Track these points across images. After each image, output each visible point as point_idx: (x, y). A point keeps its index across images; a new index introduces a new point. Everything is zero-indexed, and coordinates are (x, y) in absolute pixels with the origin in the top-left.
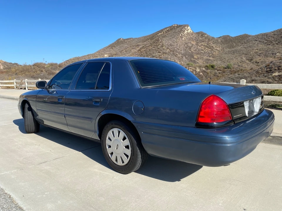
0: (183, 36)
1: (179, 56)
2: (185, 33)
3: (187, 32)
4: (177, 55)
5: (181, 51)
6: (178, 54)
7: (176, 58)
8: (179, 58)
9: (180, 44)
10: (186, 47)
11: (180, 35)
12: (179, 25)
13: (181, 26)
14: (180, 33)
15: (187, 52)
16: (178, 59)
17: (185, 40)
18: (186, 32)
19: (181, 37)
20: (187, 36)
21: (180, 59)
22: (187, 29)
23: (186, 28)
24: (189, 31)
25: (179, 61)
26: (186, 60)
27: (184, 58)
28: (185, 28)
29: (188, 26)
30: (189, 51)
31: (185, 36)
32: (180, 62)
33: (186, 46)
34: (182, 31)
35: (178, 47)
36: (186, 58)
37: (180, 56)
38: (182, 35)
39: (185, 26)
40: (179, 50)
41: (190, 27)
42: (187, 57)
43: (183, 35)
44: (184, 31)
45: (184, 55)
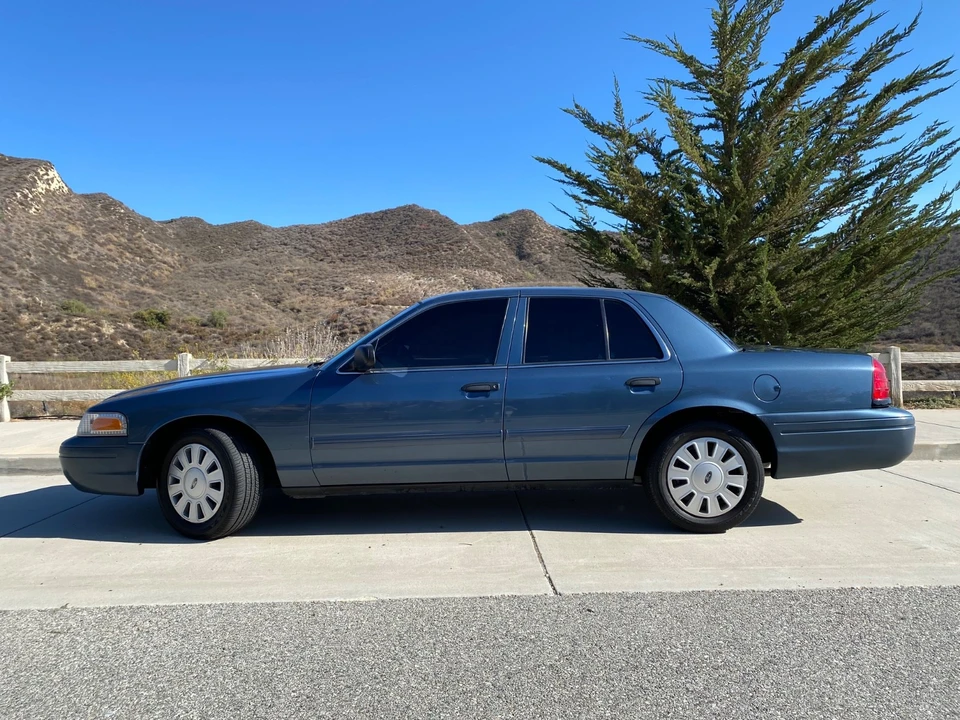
0: (32, 200)
1: (22, 275)
2: (40, 190)
3: (44, 186)
4: (12, 268)
5: (30, 255)
6: (16, 266)
7: (9, 279)
8: (21, 281)
9: (19, 230)
10: (44, 242)
11: (16, 196)
12: (10, 158)
13: (18, 161)
14: (16, 188)
15: (55, 262)
16: (19, 286)
17: (40, 217)
18: (41, 187)
19: (21, 204)
20: (46, 202)
21: (25, 284)
22: (46, 177)
23: (41, 173)
24: (54, 186)
25: (23, 292)
26: (53, 290)
27: (44, 282)
28: (37, 174)
29: (48, 166)
30: (59, 257)
31: (40, 202)
32: (27, 297)
33: (45, 237)
34: (26, 180)
35: (14, 241)
36: (54, 284)
37: (25, 274)
38: (26, 196)
39: (34, 164)
40: (20, 252)
41: (55, 173)
42: (55, 278)
43: (30, 196)
44: (34, 184)
45: (44, 271)
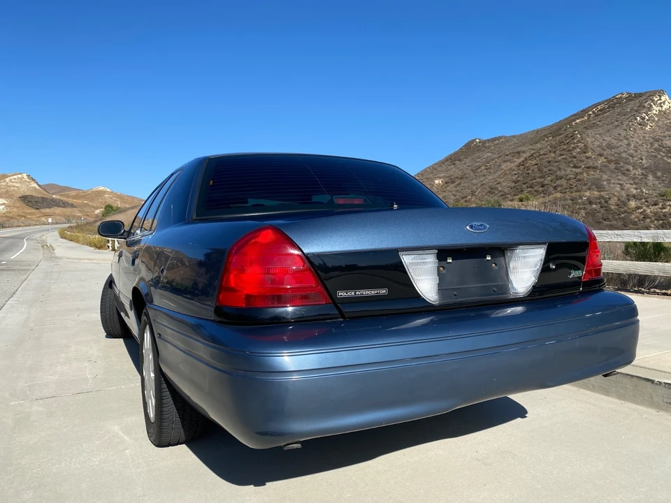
0: (648, 120)
1: (635, 174)
2: (654, 112)
3: (658, 109)
4: (628, 170)
5: (642, 159)
6: (631, 168)
7: (625, 178)
8: (633, 179)
9: (637, 143)
10: (655, 149)
11: (636, 119)
12: (635, 94)
13: (640, 95)
14: (637, 114)
15: (661, 162)
16: (632, 182)
17: (654, 131)
18: (656, 109)
19: (640, 124)
20: (659, 120)
21: (637, 181)
22: (659, 102)
23: (656, 99)
24: (665, 107)
25: (634, 186)
26: (657, 182)
27: (650, 177)
28: (653, 101)
29: (661, 93)
30: (665, 158)
31: (654, 121)
32: (636, 189)
33: (656, 145)
34: (644, 107)
35: (631, 151)
36: (658, 178)
37: (637, 173)
38: (643, 119)
39: (653, 93)
40: (635, 159)
41: (667, 97)
42: (659, 174)
43: (647, 118)
44: (650, 108)
45: (651, 170)
